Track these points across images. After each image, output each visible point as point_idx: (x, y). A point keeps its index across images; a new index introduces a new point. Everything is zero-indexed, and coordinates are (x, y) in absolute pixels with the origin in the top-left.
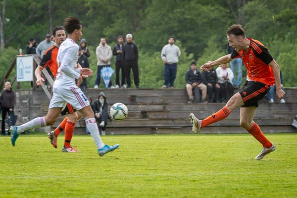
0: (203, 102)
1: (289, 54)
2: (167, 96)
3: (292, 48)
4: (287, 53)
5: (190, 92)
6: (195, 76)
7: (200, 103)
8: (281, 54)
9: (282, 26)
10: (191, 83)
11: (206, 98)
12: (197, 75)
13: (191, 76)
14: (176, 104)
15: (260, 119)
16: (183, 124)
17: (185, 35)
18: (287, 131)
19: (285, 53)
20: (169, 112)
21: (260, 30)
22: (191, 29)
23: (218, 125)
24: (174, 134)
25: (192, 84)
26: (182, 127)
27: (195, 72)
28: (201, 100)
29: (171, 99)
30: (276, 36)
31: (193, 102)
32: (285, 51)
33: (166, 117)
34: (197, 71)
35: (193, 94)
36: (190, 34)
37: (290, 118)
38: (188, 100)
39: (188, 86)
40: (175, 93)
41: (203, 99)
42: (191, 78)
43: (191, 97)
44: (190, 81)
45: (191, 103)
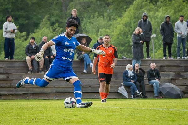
0: (41, 72)
1: (107, 30)
2: (10, 67)
3: (111, 25)
4: (106, 29)
5: (29, 64)
6: (34, 49)
7: (38, 72)
8: (100, 30)
9: (101, 5)
10: (30, 55)
11: (43, 68)
12: (35, 48)
13: (30, 49)
14: (17, 73)
15: (90, 86)
16: (24, 91)
17: (17, 13)
18: (114, 97)
19: (104, 29)
20: (12, 80)
21: (82, 9)
22: (21, 9)
23: (54, 92)
24: (17, 99)
25: (30, 57)
26: (23, 93)
27: (34, 46)
28: (39, 70)
29: (12, 69)
30: (97, 14)
31: (32, 71)
32: (104, 28)
33: (9, 85)
34: (35, 45)
35: (32, 65)
36: (22, 13)
37: (116, 86)
38: (28, 70)
39: (28, 58)
40: (17, 64)
41: (41, 69)
42: (30, 51)
43: (30, 68)
44: (29, 53)
45: (31, 73)
